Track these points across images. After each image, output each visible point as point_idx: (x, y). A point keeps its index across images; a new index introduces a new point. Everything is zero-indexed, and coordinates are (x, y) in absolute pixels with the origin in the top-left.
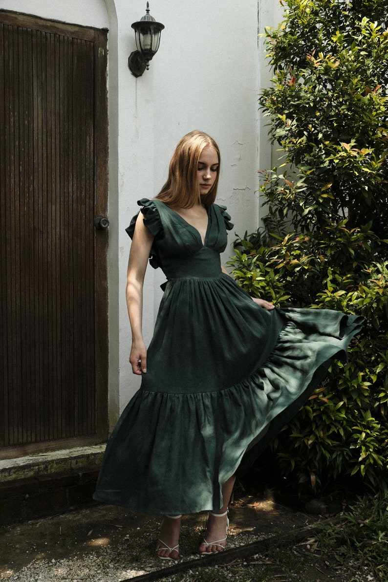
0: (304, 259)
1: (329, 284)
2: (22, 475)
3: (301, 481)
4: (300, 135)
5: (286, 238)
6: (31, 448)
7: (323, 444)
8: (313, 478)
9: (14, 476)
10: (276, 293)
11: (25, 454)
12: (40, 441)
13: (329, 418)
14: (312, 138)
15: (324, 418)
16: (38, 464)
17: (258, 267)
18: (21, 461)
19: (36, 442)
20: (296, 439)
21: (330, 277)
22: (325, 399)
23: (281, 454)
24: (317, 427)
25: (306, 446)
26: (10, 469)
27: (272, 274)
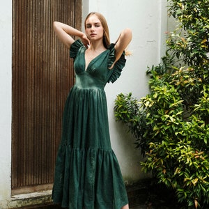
0: (191, 80)
1: (205, 93)
2: (35, 202)
3: (190, 205)
4: (189, 13)
5: (181, 69)
6: (38, 187)
7: (202, 183)
8: (196, 203)
9: (31, 203)
10: (176, 99)
11: (35, 191)
12: (44, 184)
13: (205, 169)
14: (195, 15)
15: (203, 169)
16: (44, 197)
17: (165, 84)
18: (34, 195)
19: (41, 184)
20: (188, 181)
21: (205, 90)
22: (203, 158)
23: (179, 190)
24: (199, 174)
25: (192, 184)
26: (28, 199)
27: (173, 88)
